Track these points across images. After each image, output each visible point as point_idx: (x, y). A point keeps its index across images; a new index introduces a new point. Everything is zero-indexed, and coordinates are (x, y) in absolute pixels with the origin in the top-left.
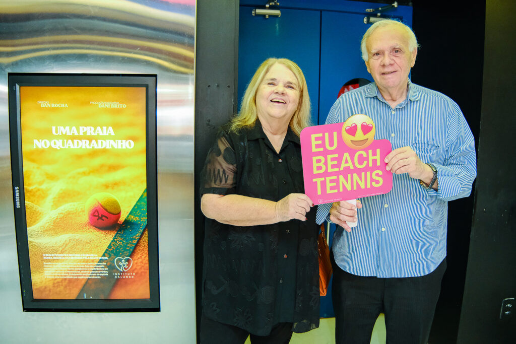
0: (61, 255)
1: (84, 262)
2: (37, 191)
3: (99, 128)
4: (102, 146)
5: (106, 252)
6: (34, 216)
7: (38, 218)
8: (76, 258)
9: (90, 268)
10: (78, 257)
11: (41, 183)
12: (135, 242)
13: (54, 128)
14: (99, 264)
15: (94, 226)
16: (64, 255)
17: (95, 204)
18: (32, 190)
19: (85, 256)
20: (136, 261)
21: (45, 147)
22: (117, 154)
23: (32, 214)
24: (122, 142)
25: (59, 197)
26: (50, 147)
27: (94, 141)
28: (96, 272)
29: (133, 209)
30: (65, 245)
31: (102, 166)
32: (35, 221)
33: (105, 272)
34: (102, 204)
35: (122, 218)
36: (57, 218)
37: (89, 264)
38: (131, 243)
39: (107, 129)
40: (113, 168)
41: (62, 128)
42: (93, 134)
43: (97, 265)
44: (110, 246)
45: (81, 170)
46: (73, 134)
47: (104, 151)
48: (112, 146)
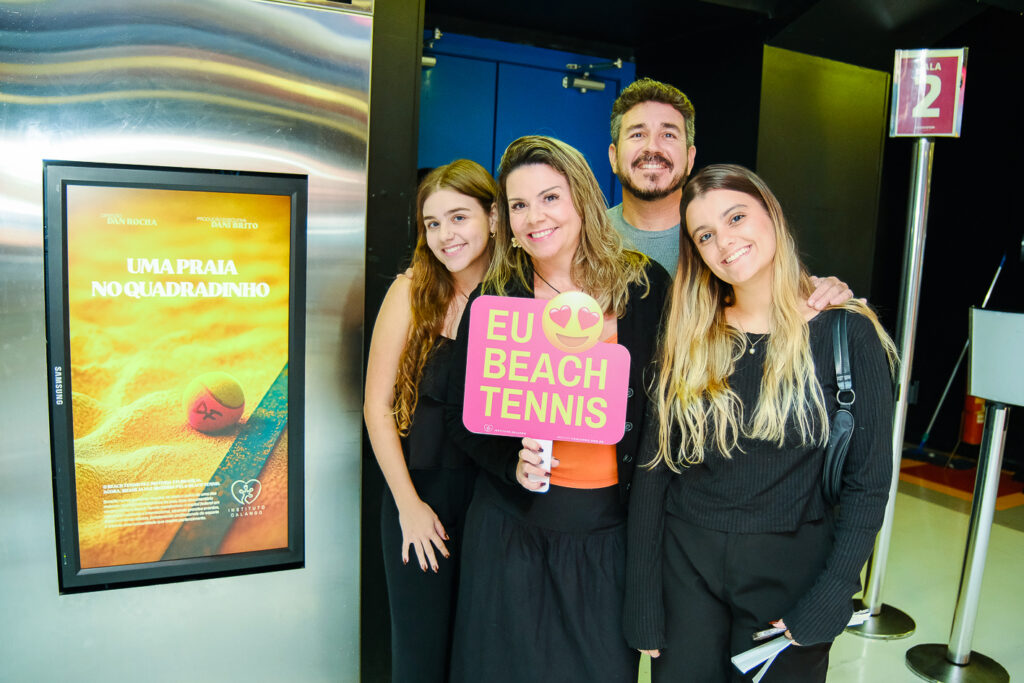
0: (138, 484)
1: (177, 493)
2: (94, 374)
3: (211, 262)
4: (215, 293)
5: (216, 474)
6: (87, 418)
7: (95, 421)
8: (163, 488)
9: (188, 503)
10: (168, 485)
11: (103, 359)
12: (266, 452)
13: (130, 262)
14: (203, 495)
15: (197, 430)
16: (143, 484)
17: (202, 392)
18: (86, 371)
19: (180, 484)
20: (267, 486)
21: (113, 295)
22: (241, 306)
23: (85, 414)
24: (249, 286)
25: (137, 383)
26: (123, 294)
27: (201, 285)
28: (199, 509)
29: (265, 397)
30: (143, 467)
31: (214, 327)
32: (90, 427)
33: (213, 508)
34: (213, 391)
35: (247, 413)
36: (132, 420)
37: (186, 496)
38: (259, 456)
39: (225, 263)
40: (233, 330)
41: (145, 261)
42: (200, 272)
43: (201, 497)
44: (224, 463)
45: (178, 334)
46: (166, 272)
47: (219, 302)
48: (233, 291)
